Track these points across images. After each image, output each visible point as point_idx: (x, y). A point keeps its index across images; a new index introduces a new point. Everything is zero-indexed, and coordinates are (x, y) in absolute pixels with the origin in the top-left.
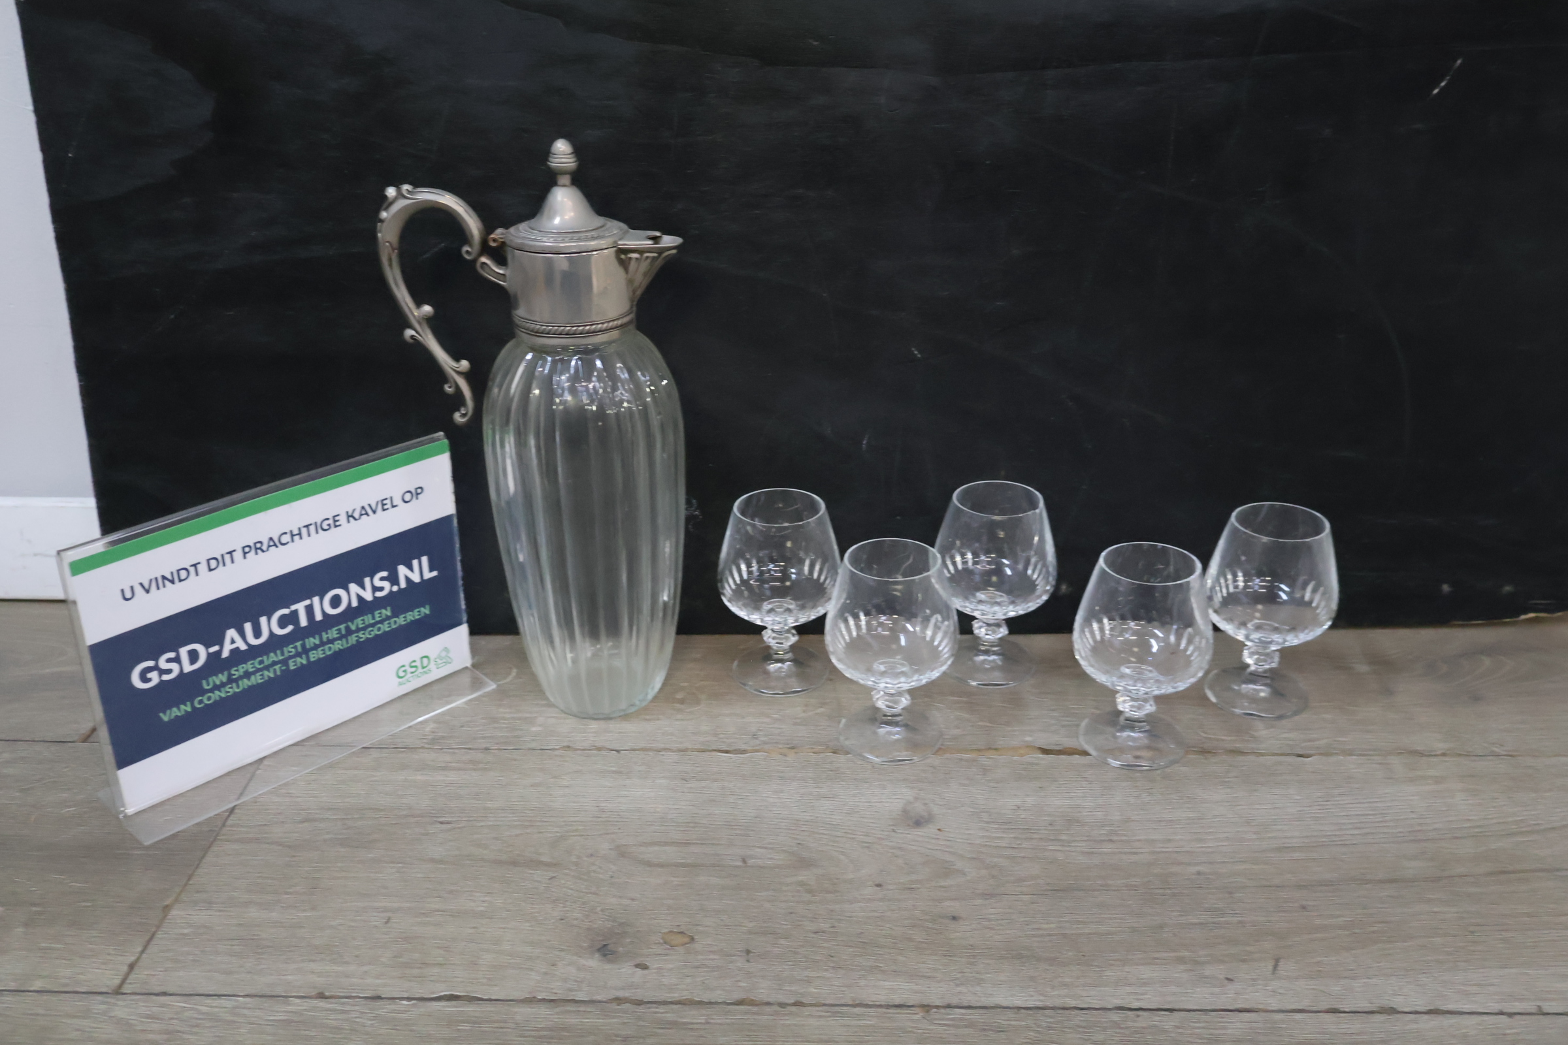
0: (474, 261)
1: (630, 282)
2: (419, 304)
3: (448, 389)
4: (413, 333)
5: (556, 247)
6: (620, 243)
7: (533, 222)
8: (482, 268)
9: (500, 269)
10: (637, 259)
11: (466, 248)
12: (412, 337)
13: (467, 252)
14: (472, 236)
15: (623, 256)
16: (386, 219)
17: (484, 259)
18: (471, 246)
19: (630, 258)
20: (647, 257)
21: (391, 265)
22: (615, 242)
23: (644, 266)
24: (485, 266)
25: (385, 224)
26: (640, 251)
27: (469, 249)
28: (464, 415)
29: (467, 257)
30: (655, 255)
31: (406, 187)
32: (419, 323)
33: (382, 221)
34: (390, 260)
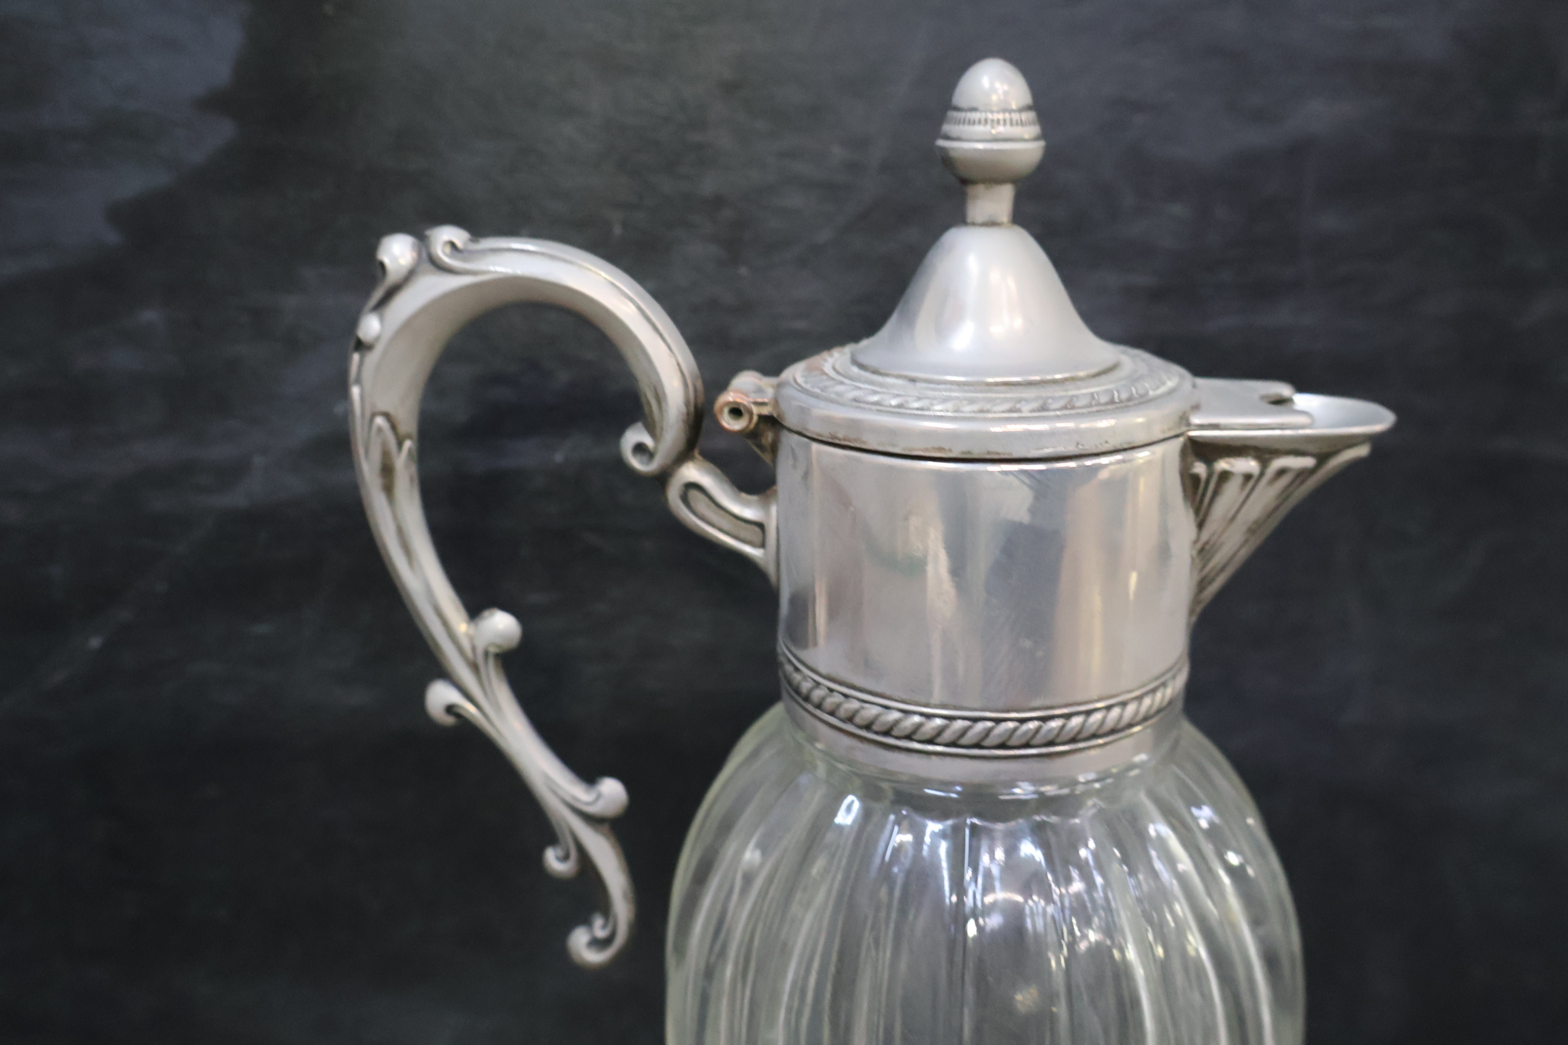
0: (662, 479)
1: (1204, 552)
2: (474, 611)
3: (555, 862)
4: (453, 696)
5: (971, 435)
6: (1196, 420)
7: (870, 348)
8: (685, 499)
9: (746, 504)
10: (1248, 477)
11: (634, 436)
12: (450, 709)
13: (640, 448)
14: (660, 397)
15: (1200, 468)
16: (378, 338)
17: (692, 472)
18: (651, 429)
19: (1225, 476)
20: (1282, 472)
21: (388, 489)
22: (1184, 419)
23: (1265, 497)
24: (694, 494)
25: (372, 358)
26: (1263, 451)
27: (648, 441)
28: (599, 944)
29: (637, 463)
30: (1308, 462)
31: (446, 236)
32: (475, 667)
33: (361, 346)
34: (387, 471)
